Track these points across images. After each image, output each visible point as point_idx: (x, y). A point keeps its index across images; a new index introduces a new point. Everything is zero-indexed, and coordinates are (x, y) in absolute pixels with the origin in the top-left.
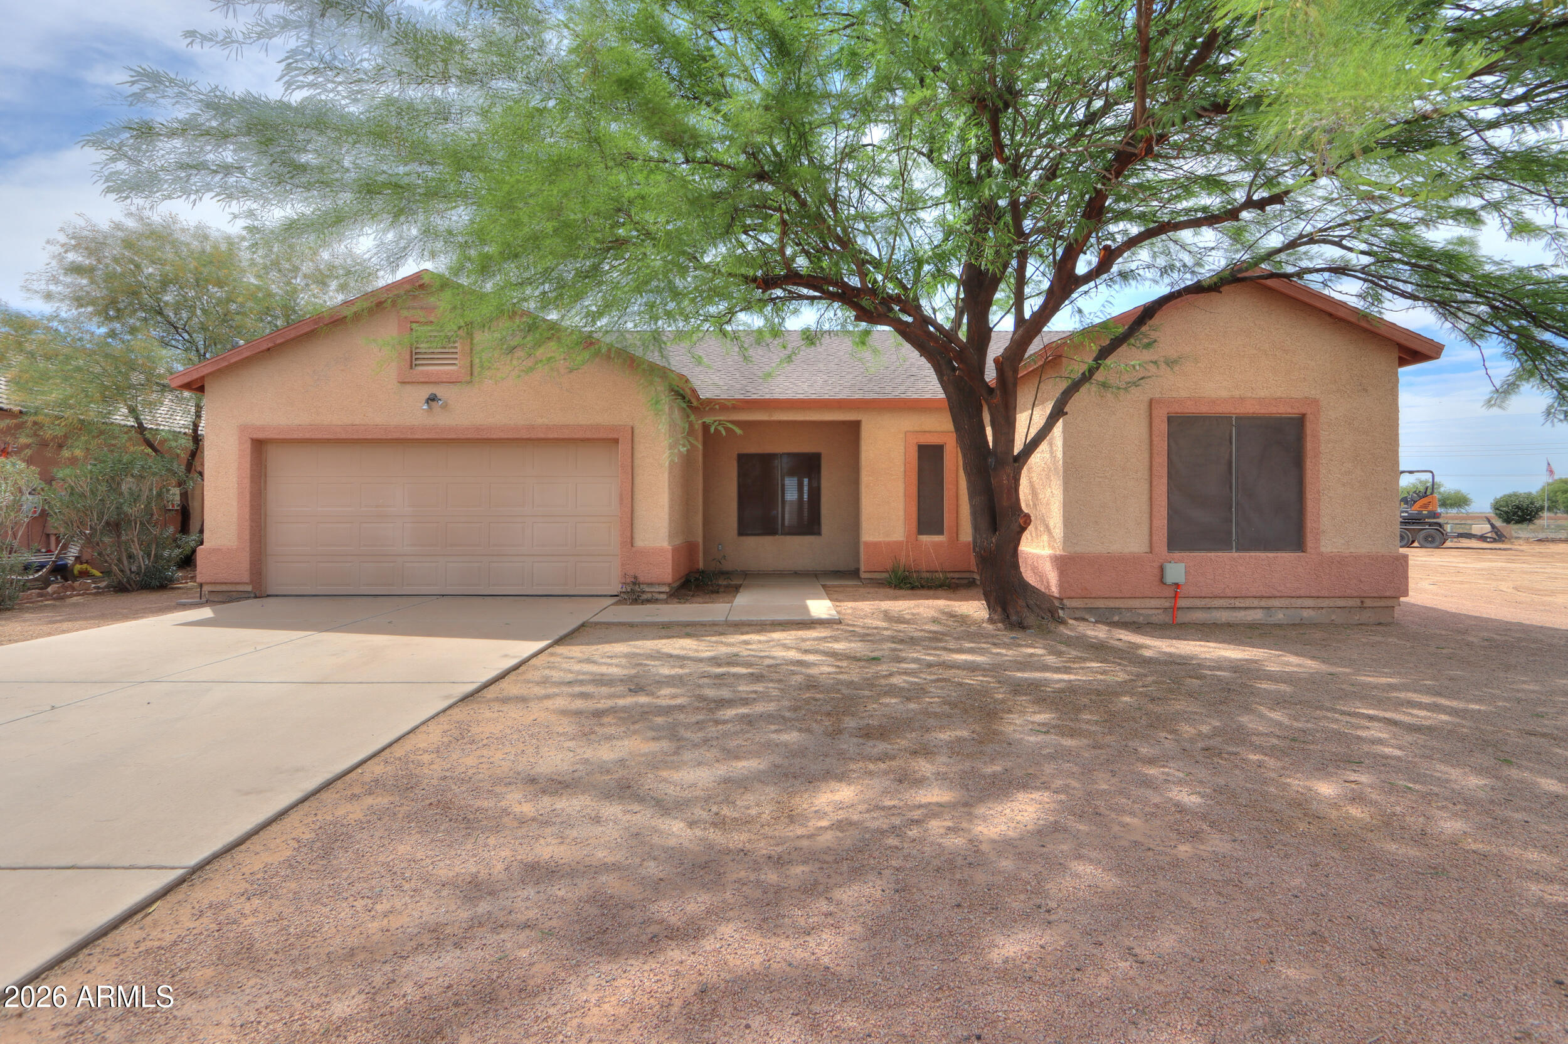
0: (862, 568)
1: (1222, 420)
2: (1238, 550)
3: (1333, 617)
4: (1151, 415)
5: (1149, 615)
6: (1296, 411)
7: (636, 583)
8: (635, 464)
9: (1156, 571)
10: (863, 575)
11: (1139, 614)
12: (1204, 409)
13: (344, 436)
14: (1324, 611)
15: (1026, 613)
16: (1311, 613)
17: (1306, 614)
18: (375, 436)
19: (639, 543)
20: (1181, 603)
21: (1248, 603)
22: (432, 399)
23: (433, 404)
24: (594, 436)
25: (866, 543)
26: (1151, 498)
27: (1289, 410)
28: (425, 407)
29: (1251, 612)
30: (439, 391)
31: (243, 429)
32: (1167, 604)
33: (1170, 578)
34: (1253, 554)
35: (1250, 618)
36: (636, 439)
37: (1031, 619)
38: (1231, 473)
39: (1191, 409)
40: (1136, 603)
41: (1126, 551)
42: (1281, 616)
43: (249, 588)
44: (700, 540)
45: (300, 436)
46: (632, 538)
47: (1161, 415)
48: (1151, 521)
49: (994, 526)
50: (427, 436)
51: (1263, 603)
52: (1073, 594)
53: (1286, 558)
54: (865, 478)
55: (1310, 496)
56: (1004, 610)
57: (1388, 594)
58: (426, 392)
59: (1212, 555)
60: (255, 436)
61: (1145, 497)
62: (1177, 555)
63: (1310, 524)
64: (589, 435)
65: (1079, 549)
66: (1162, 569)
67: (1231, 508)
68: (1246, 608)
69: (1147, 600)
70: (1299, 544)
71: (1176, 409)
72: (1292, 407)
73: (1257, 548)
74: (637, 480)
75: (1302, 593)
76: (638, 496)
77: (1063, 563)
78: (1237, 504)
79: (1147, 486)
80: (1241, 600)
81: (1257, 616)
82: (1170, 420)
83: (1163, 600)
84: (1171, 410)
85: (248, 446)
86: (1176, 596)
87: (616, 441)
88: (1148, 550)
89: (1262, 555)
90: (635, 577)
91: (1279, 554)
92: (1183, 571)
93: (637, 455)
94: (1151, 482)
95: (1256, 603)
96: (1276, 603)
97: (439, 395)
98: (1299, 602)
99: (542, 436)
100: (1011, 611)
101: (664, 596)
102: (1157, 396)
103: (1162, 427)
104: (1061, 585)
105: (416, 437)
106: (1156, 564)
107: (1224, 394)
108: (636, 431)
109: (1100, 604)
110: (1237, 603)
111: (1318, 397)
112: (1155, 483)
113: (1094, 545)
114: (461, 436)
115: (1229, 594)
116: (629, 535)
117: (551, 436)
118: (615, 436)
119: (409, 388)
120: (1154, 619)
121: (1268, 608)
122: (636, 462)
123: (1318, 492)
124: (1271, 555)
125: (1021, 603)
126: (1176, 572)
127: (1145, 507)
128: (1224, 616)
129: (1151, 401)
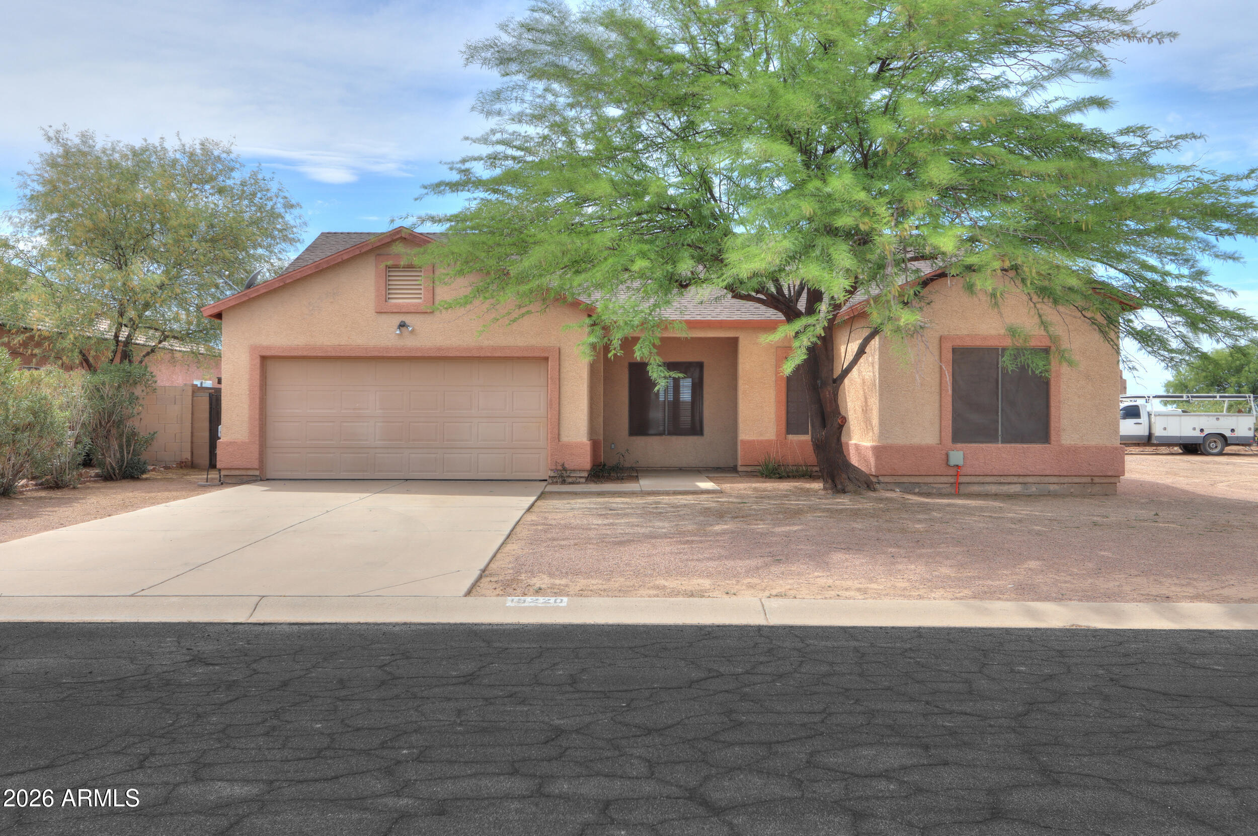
0: (740, 463)
1: (991, 351)
2: (1003, 442)
3: (1072, 490)
4: (941, 347)
5: (939, 488)
6: (1044, 345)
7: (565, 469)
8: (562, 377)
9: (944, 457)
10: (740, 469)
11: (933, 487)
12: (978, 343)
13: (333, 354)
14: (1064, 485)
15: (847, 482)
16: (1056, 487)
17: (1052, 488)
18: (358, 354)
19: (565, 439)
20: (962, 479)
21: (1009, 479)
22: (402, 325)
23: (403, 329)
24: (530, 355)
25: (742, 441)
26: (941, 406)
27: (1039, 344)
28: (398, 332)
29: (1013, 486)
30: (408, 319)
31: (253, 349)
32: (952, 480)
33: (952, 462)
34: (1013, 445)
35: (1012, 491)
36: (562, 357)
37: (850, 487)
38: (998, 388)
39: (969, 343)
40: (930, 480)
41: (923, 443)
42: (1034, 489)
43: (257, 473)
44: (601, 438)
45: (300, 354)
46: (559, 435)
47: (948, 346)
48: (941, 421)
49: (824, 424)
50: (399, 355)
51: (1021, 480)
52: (885, 473)
53: (1036, 448)
54: (742, 386)
55: (1053, 404)
56: (833, 481)
57: (1110, 474)
58: (397, 320)
59: (983, 445)
60: (264, 354)
61: (937, 405)
62: (959, 445)
63: (1053, 424)
64: (526, 354)
65: (890, 442)
66: (947, 455)
67: (998, 412)
68: (1009, 483)
69: (938, 478)
70: (1045, 438)
71: (958, 343)
72: (1041, 342)
73: (1016, 442)
74: (563, 389)
75: (1048, 473)
76: (564, 402)
77: (878, 451)
78: (1002, 410)
79: (938, 397)
80: (1005, 478)
81: (1017, 488)
82: (954, 350)
83: (950, 477)
84: (955, 343)
85: (258, 361)
86: (958, 475)
87: (546, 359)
88: (939, 442)
89: (1019, 446)
90: (563, 465)
91: (1032, 445)
92: (962, 456)
93: (563, 370)
94: (941, 394)
95: (1015, 479)
96: (1030, 480)
97: (407, 322)
98: (1046, 479)
99: (489, 355)
100: (838, 482)
101: (583, 480)
102: (946, 333)
103: (949, 356)
104: (876, 467)
105: (390, 355)
106: (944, 452)
107: (993, 332)
108: (562, 351)
109: (905, 480)
110: (1002, 480)
111: (1060, 334)
112: (943, 396)
113: (900, 439)
114: (426, 355)
115: (996, 474)
116: (557, 432)
117: (496, 355)
118: (546, 355)
119: (384, 316)
120: (944, 491)
121: (1027, 483)
122: (562, 375)
123: (1059, 402)
124: (1025, 446)
125: (844, 476)
126: (957, 457)
127: (937, 412)
128: (994, 489)
129: (941, 338)
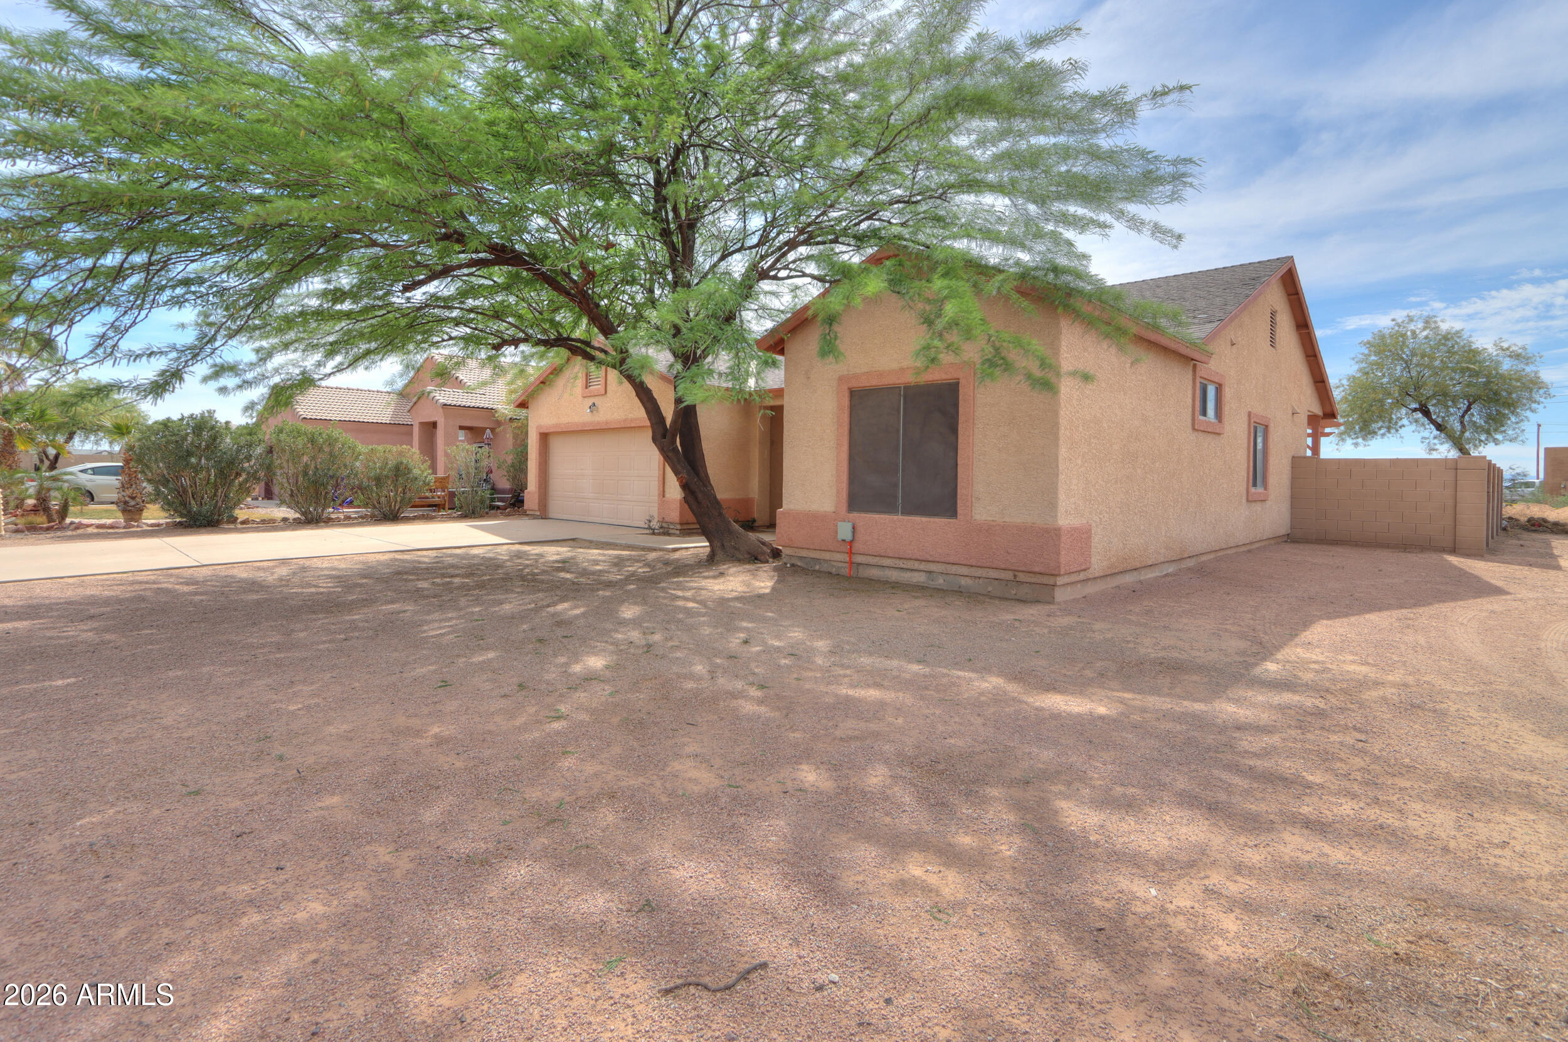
1: (892, 389)
3: (990, 589)
4: (837, 388)
6: (951, 377)
12: (877, 382)
14: (981, 581)
16: (969, 581)
17: (964, 581)
18: (574, 429)
20: (858, 559)
22: (593, 406)
26: (837, 464)
27: (945, 377)
29: (916, 574)
32: (847, 559)
33: (841, 535)
34: (914, 518)
35: (914, 581)
38: (898, 440)
39: (865, 383)
40: (827, 556)
42: (941, 581)
43: (538, 513)
47: (845, 388)
48: (837, 484)
51: (922, 566)
52: (783, 543)
53: (937, 523)
55: (962, 462)
57: (1036, 569)
58: (590, 402)
59: (879, 517)
60: (541, 431)
61: (834, 464)
62: (856, 513)
63: (961, 491)
66: (836, 527)
67: (897, 474)
68: (910, 570)
69: (833, 554)
70: (951, 511)
71: (855, 384)
72: (949, 374)
73: (917, 513)
75: (951, 559)
78: (903, 470)
80: (904, 561)
81: (919, 578)
82: (852, 392)
83: (842, 554)
84: (850, 385)
86: (850, 553)
88: (833, 509)
91: (932, 519)
95: (916, 565)
96: (933, 567)
98: (953, 569)
102: (845, 372)
103: (846, 399)
105: (586, 429)
106: (835, 522)
107: (895, 366)
109: (804, 553)
110: (901, 564)
111: (974, 360)
113: (800, 504)
116: (662, 489)
121: (930, 572)
123: (970, 458)
128: (892, 576)
129: (839, 378)
